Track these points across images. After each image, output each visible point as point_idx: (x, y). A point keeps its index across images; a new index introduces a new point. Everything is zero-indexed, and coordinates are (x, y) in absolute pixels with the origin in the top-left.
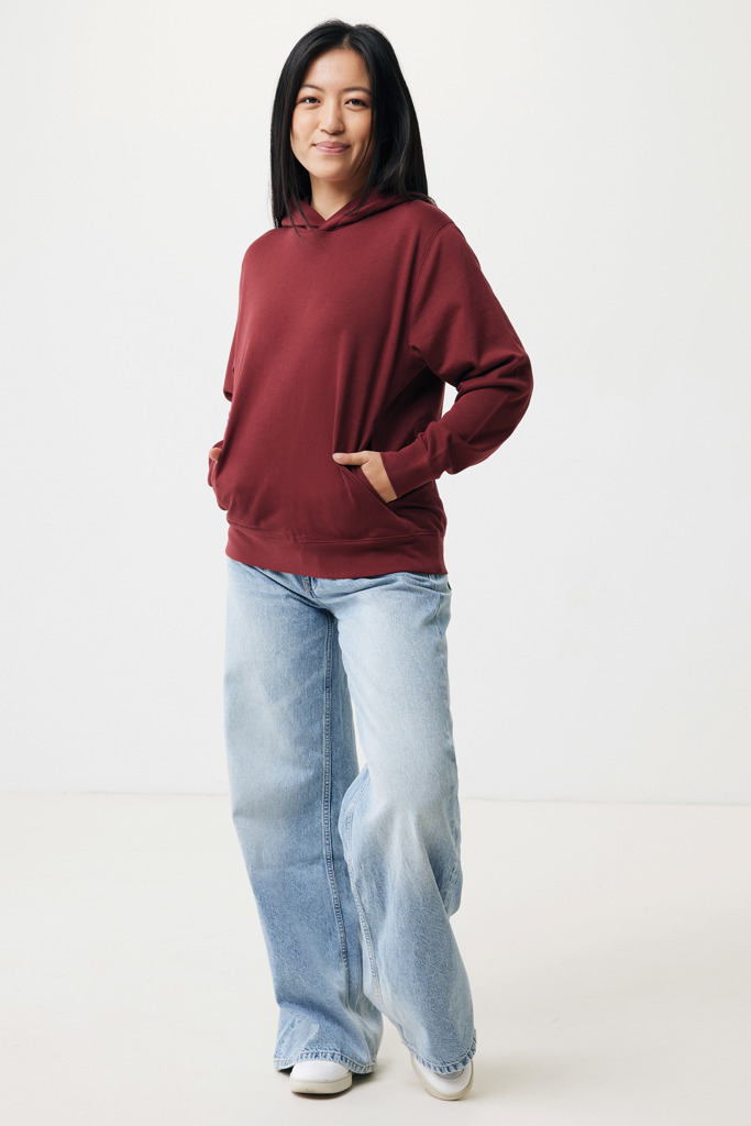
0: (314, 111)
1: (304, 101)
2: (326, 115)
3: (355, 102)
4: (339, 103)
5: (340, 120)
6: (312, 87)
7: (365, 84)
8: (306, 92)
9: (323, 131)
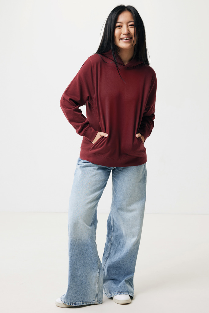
0: (120, 29)
1: (117, 27)
2: (124, 30)
3: (131, 25)
4: (127, 26)
5: (128, 30)
6: (119, 22)
7: (133, 20)
8: (118, 24)
9: (124, 34)
